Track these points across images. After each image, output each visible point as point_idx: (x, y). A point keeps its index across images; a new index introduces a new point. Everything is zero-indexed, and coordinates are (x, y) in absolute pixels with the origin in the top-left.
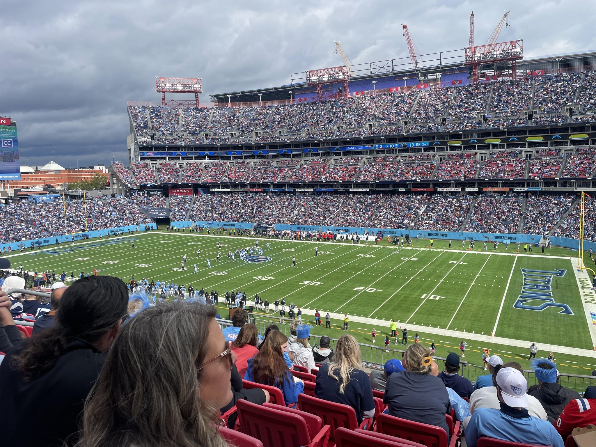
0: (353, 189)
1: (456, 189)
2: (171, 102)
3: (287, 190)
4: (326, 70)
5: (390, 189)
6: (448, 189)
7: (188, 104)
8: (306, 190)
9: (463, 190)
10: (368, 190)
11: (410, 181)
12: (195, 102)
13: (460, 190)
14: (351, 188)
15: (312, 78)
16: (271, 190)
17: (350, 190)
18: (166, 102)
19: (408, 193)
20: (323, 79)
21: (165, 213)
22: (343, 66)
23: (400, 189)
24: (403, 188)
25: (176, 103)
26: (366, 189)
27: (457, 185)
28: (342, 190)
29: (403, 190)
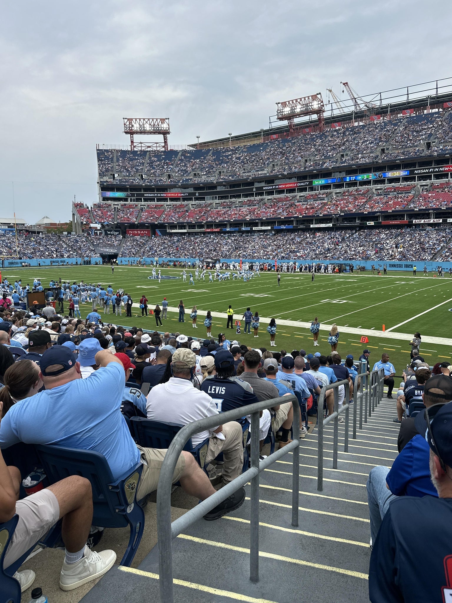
0: (314, 225)
1: (435, 220)
2: (140, 145)
3: (243, 229)
4: (299, 100)
5: (357, 223)
6: (426, 220)
7: (157, 147)
8: (264, 228)
9: (445, 222)
10: (331, 226)
11: (380, 212)
12: (163, 144)
13: (441, 221)
14: (313, 224)
15: (283, 110)
16: (227, 230)
17: (312, 226)
18: (135, 144)
19: (377, 226)
20: (296, 111)
21: (116, 251)
22: (317, 94)
23: (368, 223)
24: (373, 221)
25: (145, 146)
26: (329, 224)
27: (437, 216)
28: (301, 227)
29: (372, 223)
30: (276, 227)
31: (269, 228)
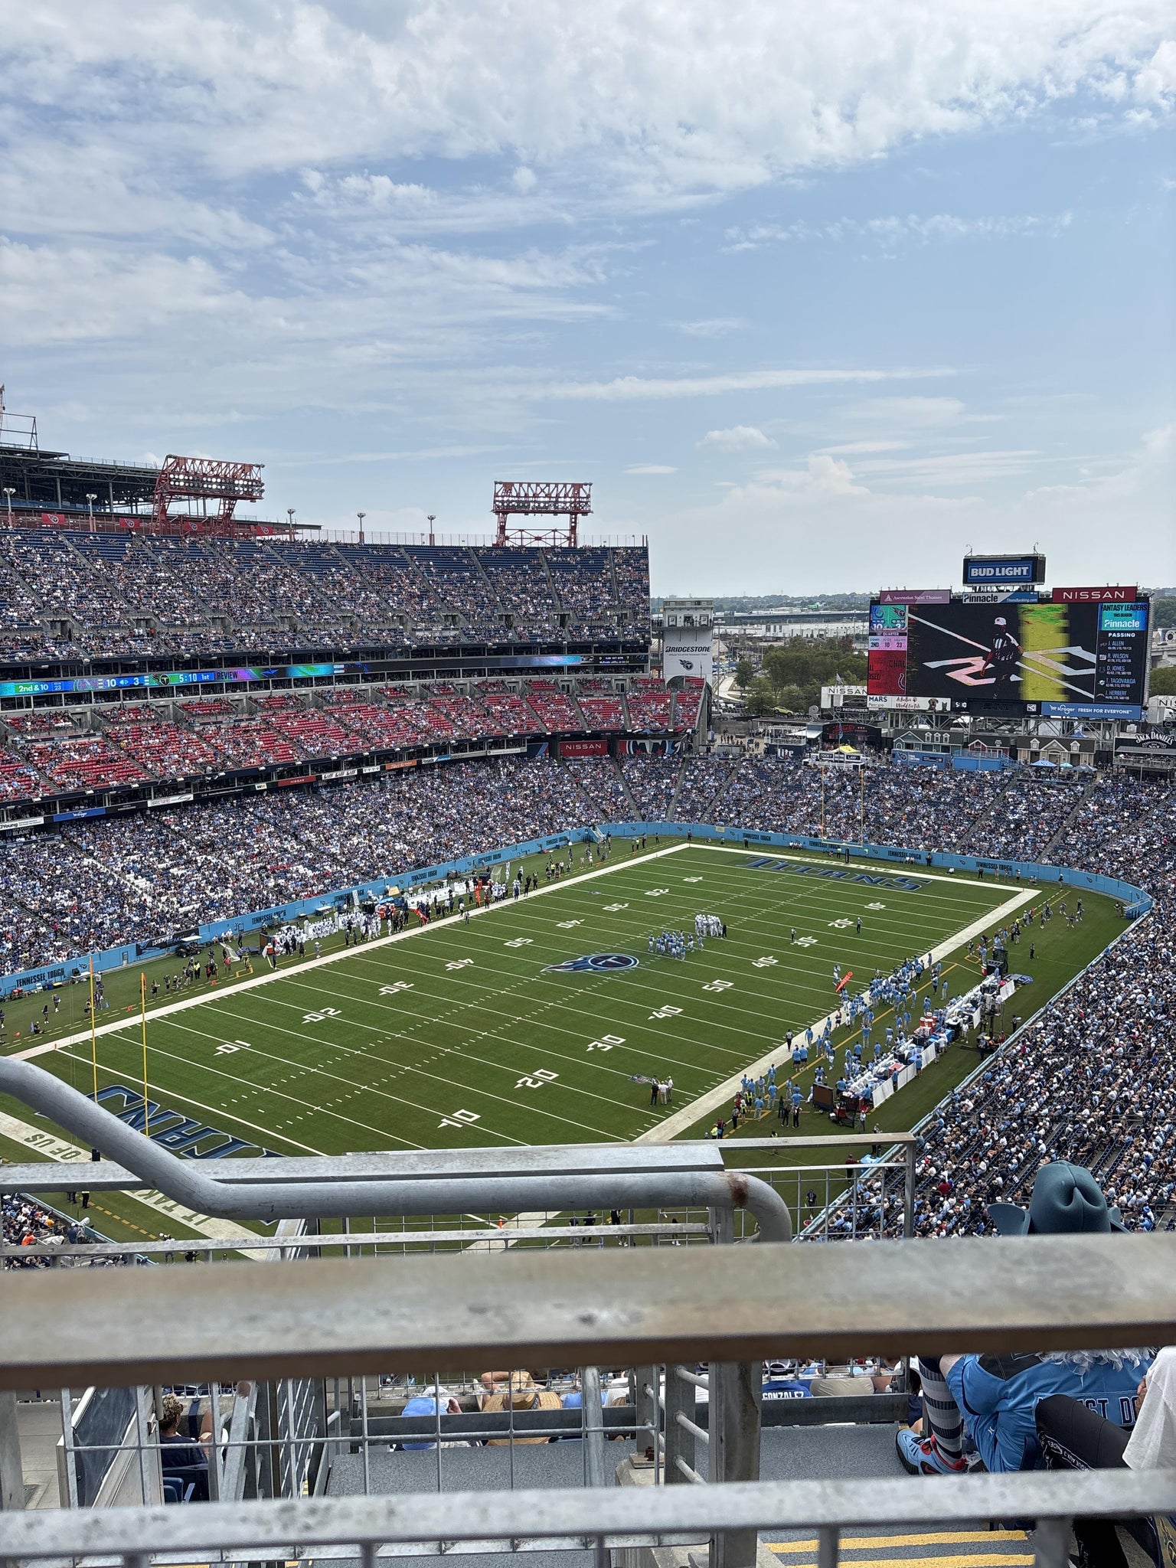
0: (155, 800)
1: (349, 772)
5: (238, 787)
6: (338, 773)
9: (360, 772)
10: (192, 799)
11: (282, 765)
13: (356, 773)
14: (150, 798)
17: (150, 804)
19: (272, 790)
23: (258, 787)
24: (263, 782)
26: (188, 796)
27: (351, 765)
28: (127, 806)
29: (264, 786)
30: (59, 814)
31: (40, 820)
